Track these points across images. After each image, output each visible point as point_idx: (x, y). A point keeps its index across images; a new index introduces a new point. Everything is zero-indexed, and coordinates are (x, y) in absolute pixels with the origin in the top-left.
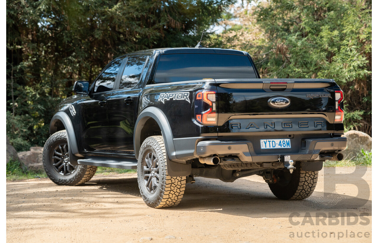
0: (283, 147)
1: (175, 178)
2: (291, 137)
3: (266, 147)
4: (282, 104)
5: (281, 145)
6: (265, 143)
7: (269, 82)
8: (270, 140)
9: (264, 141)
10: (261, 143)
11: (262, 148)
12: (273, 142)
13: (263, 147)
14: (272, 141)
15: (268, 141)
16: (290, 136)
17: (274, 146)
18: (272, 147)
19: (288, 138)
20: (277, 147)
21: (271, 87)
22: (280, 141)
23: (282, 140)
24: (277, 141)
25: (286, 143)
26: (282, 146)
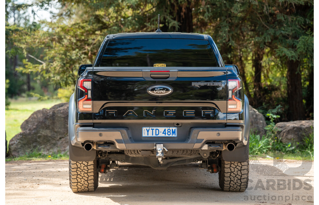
0: (167, 135)
1: (81, 162)
2: (179, 126)
3: (148, 135)
4: (162, 93)
5: (165, 133)
6: (148, 131)
7: (150, 70)
8: (153, 128)
9: (147, 129)
10: (143, 131)
11: (143, 135)
12: (157, 131)
13: (145, 134)
14: (156, 129)
15: (151, 129)
16: (178, 124)
17: (157, 134)
18: (154, 135)
19: (175, 127)
20: (161, 135)
21: (152, 76)
22: (165, 129)
23: (167, 129)
24: (162, 129)
25: (171, 132)
26: (167, 134)
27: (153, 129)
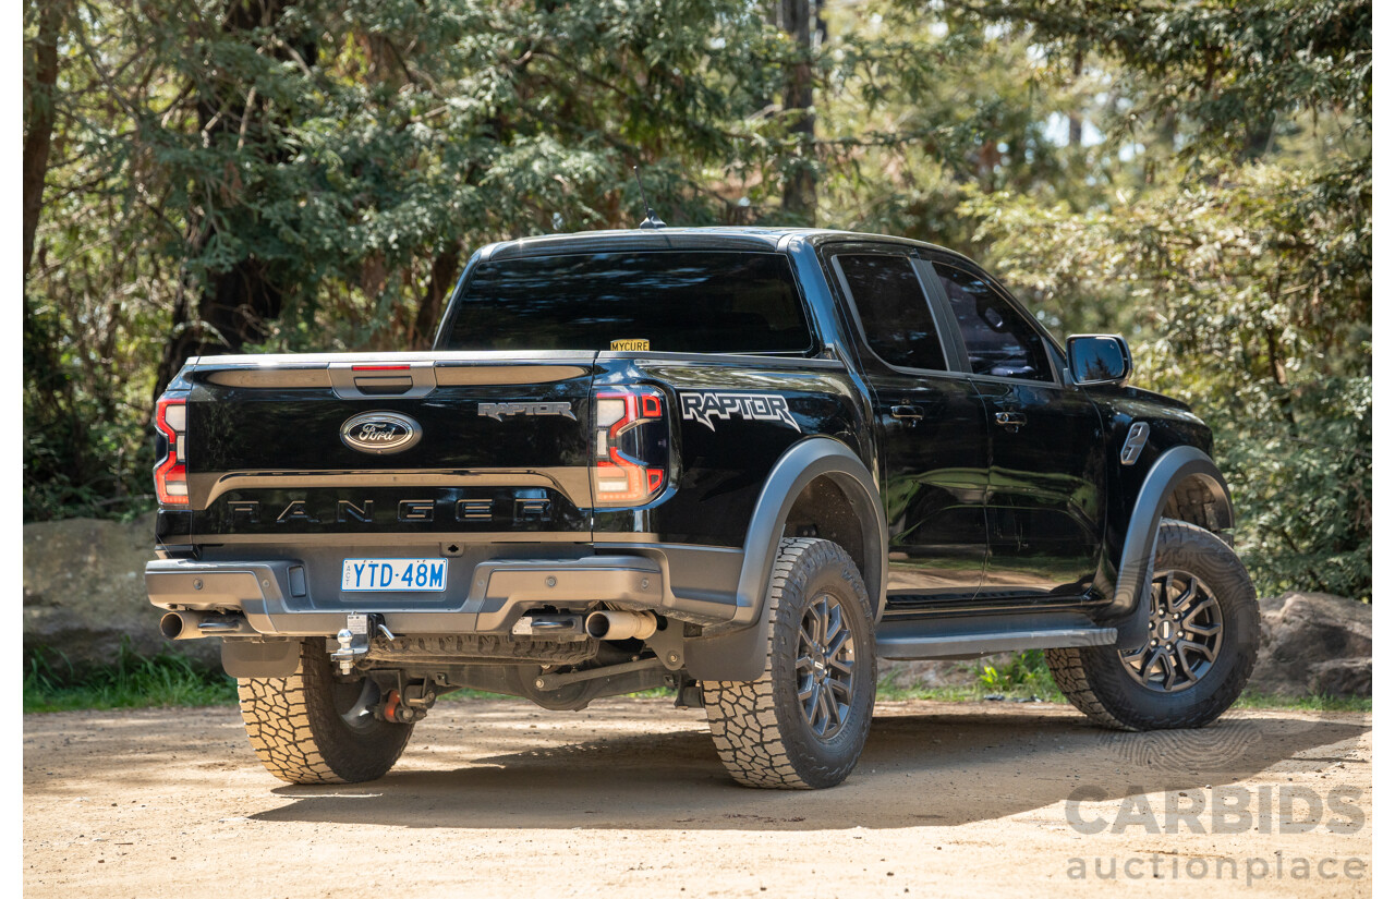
0: (414, 586)
2: (458, 553)
3: (358, 585)
5: (410, 580)
6: (359, 573)
8: (375, 562)
9: (356, 566)
10: (345, 572)
11: (345, 587)
12: (387, 570)
13: (349, 583)
14: (384, 566)
15: (370, 565)
16: (453, 549)
17: (386, 581)
18: (377, 586)
19: (442, 556)
20: (398, 585)
22: (411, 566)
23: (416, 563)
24: (400, 565)
25: (428, 574)
26: (414, 582)
27: (373, 566)
